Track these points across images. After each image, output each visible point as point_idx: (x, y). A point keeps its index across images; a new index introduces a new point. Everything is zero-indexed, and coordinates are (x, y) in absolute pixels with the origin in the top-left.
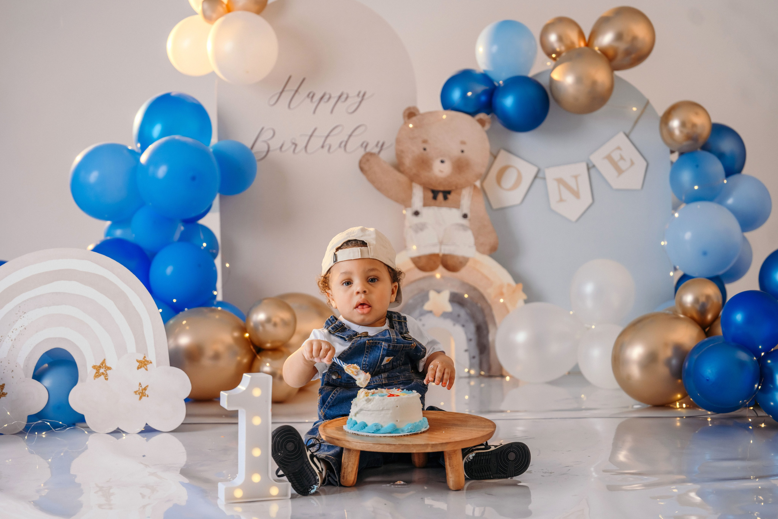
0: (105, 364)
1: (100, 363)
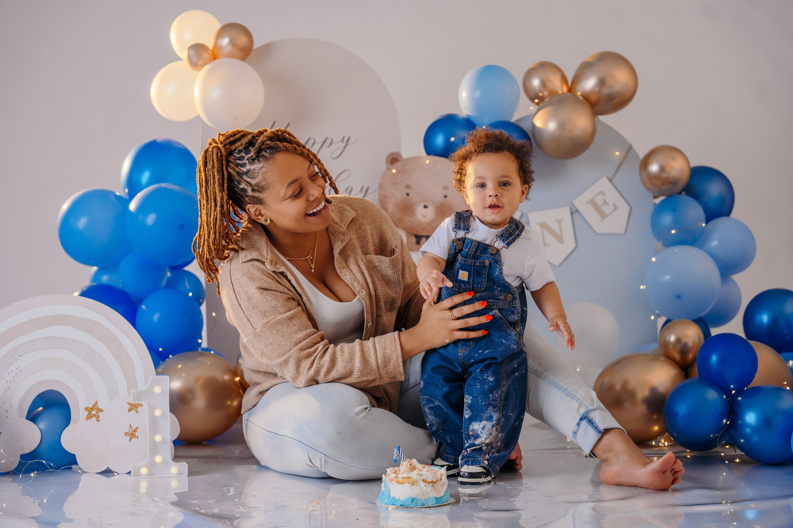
0: (97, 407)
1: (92, 405)
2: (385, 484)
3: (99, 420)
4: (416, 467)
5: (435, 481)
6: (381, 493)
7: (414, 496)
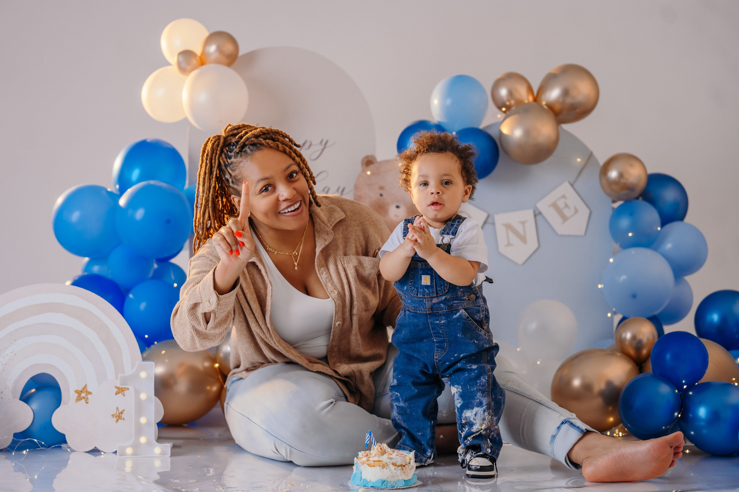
0: (86, 389)
1: (82, 388)
2: (357, 467)
3: (88, 402)
4: (386, 451)
5: (404, 464)
6: (353, 475)
7: (385, 478)
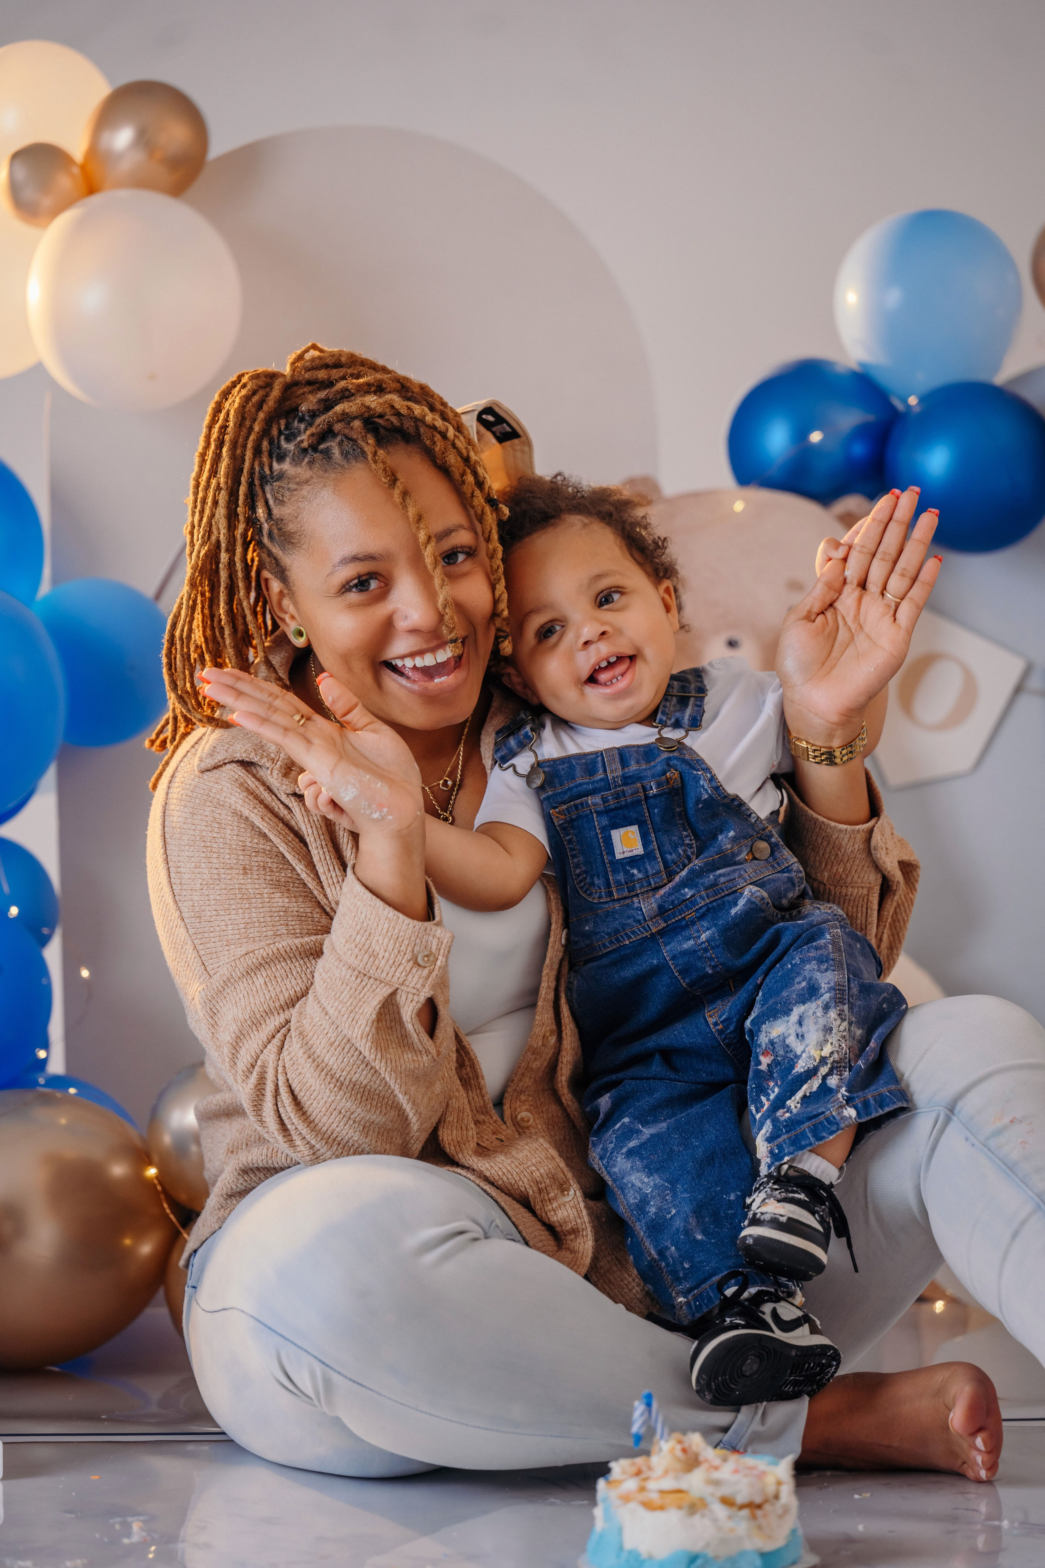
2: (606, 1511)
4: (701, 1458)
5: (758, 1500)
6: (594, 1538)
7: (698, 1547)
